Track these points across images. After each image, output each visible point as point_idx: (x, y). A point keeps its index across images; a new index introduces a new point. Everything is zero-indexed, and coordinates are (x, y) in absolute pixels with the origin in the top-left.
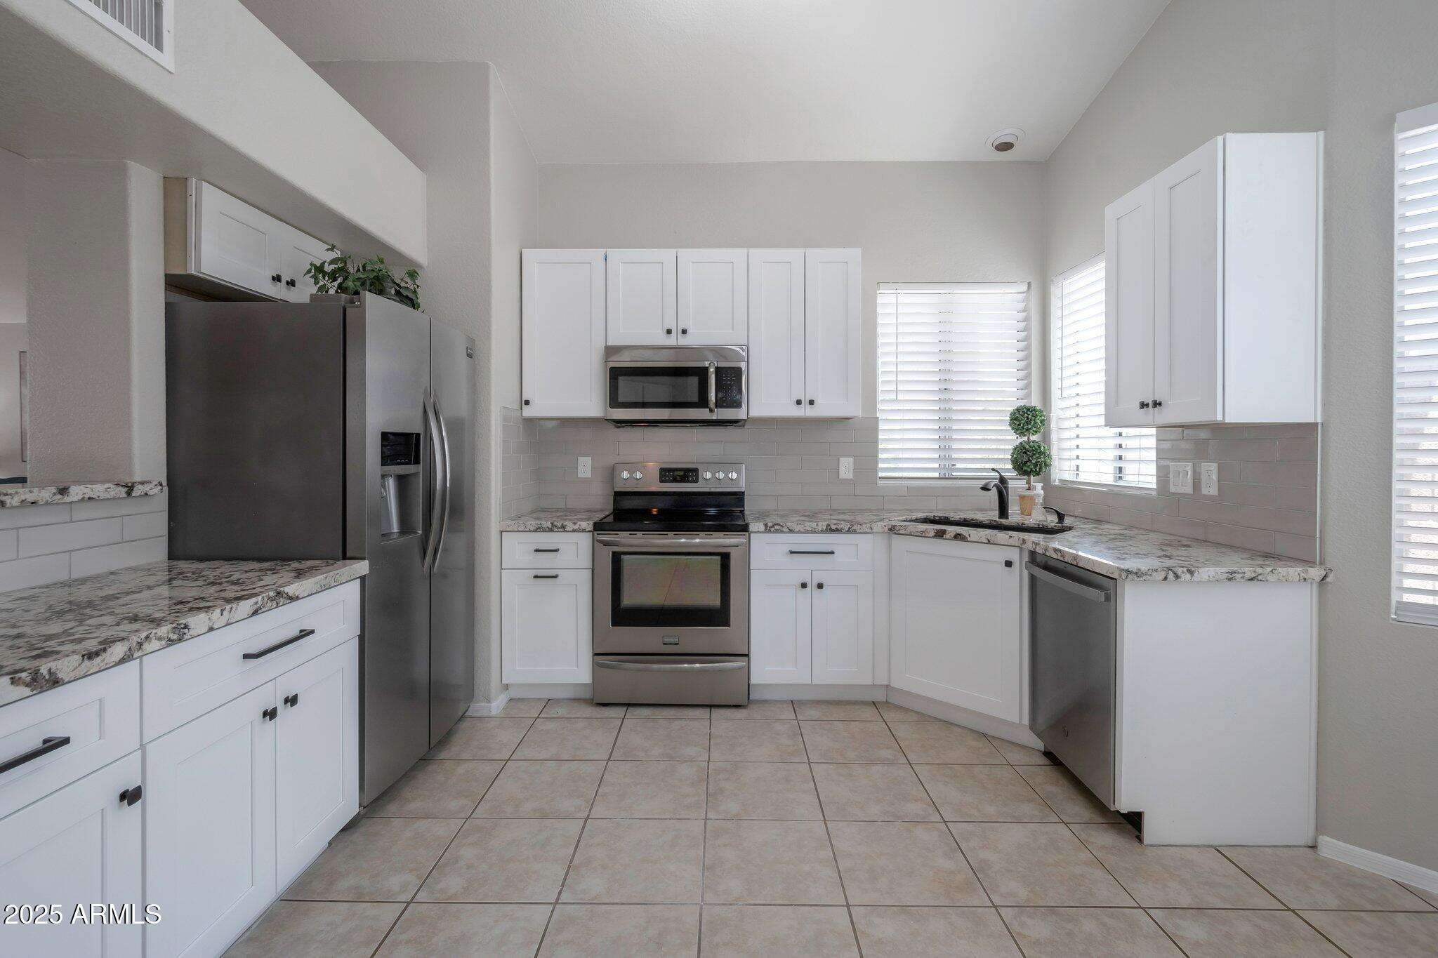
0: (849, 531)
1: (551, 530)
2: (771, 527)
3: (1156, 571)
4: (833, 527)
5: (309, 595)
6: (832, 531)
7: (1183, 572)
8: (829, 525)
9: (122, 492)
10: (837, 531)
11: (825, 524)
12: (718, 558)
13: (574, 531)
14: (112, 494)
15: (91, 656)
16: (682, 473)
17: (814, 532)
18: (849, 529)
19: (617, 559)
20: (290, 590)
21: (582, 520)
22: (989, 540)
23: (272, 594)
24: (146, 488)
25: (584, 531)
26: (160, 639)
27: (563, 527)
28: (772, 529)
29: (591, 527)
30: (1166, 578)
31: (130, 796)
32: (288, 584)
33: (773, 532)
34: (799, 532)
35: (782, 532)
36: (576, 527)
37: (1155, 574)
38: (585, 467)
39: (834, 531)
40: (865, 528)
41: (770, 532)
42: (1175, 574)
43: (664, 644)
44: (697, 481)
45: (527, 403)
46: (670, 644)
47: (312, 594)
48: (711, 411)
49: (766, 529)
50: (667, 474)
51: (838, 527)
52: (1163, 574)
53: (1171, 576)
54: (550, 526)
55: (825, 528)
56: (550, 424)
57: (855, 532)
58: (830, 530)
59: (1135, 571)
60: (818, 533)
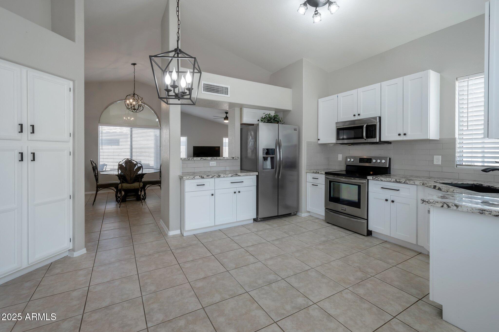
0: (404, 183)
1: (316, 173)
2: (374, 178)
3: (437, 202)
4: (398, 181)
5: (243, 176)
6: (397, 182)
7: (452, 205)
8: (396, 180)
9: (232, 158)
10: (399, 182)
11: (395, 179)
12: (357, 187)
13: (321, 174)
14: (230, 159)
15: (208, 176)
16: (366, 160)
17: (390, 182)
18: (405, 182)
19: (330, 182)
20: (239, 174)
21: (323, 171)
22: (447, 191)
23: (235, 174)
24: (236, 158)
25: (323, 174)
26: (216, 176)
27: (318, 172)
28: (375, 179)
29: (324, 173)
30: (442, 206)
31: (212, 195)
32: (239, 173)
33: (375, 180)
34: (385, 181)
35: (378, 180)
36: (321, 173)
37: (437, 203)
38: (340, 157)
39: (398, 182)
40: (412, 182)
41: (374, 180)
42: (448, 205)
43: (342, 209)
44: (371, 163)
45: (319, 140)
46: (343, 210)
47: (244, 176)
48: (365, 140)
49: (373, 179)
50: (362, 160)
51: (400, 181)
52: (441, 205)
53: (445, 206)
54: (316, 172)
55: (394, 181)
56: (332, 145)
57: (407, 183)
58: (396, 182)
59: (427, 201)
60: (392, 182)
